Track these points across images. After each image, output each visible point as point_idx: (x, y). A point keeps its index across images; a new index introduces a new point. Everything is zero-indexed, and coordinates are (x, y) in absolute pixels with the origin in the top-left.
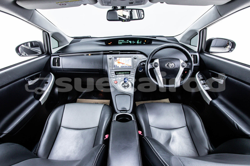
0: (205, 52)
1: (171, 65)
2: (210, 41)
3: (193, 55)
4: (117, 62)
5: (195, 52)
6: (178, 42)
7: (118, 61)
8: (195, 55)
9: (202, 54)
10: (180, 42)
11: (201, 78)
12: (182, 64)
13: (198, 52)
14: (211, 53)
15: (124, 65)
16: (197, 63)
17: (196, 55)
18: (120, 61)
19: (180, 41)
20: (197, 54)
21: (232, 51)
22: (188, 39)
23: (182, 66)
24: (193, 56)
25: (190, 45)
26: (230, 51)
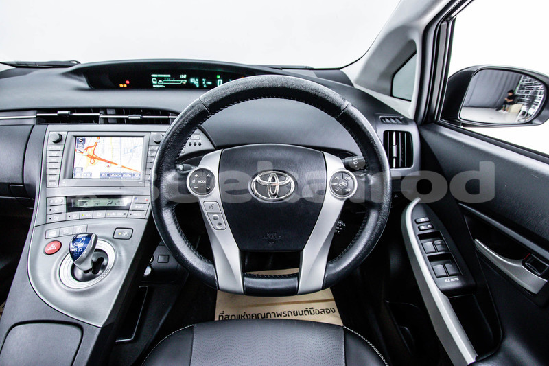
0: (443, 121)
1: (278, 183)
2: (464, 78)
3: (397, 132)
4: (86, 153)
5: (405, 121)
6: (352, 85)
7: (90, 151)
8: (403, 133)
9: (428, 130)
10: (356, 86)
11: (426, 228)
12: (334, 180)
13: (416, 119)
14: (464, 125)
15: (113, 169)
16: (409, 165)
17: (409, 134)
18: (98, 153)
19: (357, 82)
20: (413, 130)
21: (543, 120)
22: (383, 76)
23: (333, 188)
24: (394, 134)
25: (391, 95)
26: (536, 121)
